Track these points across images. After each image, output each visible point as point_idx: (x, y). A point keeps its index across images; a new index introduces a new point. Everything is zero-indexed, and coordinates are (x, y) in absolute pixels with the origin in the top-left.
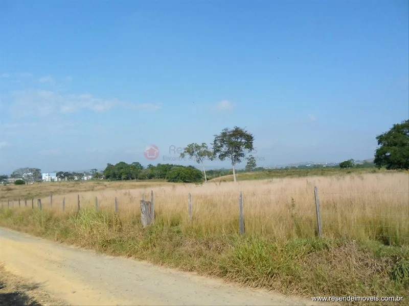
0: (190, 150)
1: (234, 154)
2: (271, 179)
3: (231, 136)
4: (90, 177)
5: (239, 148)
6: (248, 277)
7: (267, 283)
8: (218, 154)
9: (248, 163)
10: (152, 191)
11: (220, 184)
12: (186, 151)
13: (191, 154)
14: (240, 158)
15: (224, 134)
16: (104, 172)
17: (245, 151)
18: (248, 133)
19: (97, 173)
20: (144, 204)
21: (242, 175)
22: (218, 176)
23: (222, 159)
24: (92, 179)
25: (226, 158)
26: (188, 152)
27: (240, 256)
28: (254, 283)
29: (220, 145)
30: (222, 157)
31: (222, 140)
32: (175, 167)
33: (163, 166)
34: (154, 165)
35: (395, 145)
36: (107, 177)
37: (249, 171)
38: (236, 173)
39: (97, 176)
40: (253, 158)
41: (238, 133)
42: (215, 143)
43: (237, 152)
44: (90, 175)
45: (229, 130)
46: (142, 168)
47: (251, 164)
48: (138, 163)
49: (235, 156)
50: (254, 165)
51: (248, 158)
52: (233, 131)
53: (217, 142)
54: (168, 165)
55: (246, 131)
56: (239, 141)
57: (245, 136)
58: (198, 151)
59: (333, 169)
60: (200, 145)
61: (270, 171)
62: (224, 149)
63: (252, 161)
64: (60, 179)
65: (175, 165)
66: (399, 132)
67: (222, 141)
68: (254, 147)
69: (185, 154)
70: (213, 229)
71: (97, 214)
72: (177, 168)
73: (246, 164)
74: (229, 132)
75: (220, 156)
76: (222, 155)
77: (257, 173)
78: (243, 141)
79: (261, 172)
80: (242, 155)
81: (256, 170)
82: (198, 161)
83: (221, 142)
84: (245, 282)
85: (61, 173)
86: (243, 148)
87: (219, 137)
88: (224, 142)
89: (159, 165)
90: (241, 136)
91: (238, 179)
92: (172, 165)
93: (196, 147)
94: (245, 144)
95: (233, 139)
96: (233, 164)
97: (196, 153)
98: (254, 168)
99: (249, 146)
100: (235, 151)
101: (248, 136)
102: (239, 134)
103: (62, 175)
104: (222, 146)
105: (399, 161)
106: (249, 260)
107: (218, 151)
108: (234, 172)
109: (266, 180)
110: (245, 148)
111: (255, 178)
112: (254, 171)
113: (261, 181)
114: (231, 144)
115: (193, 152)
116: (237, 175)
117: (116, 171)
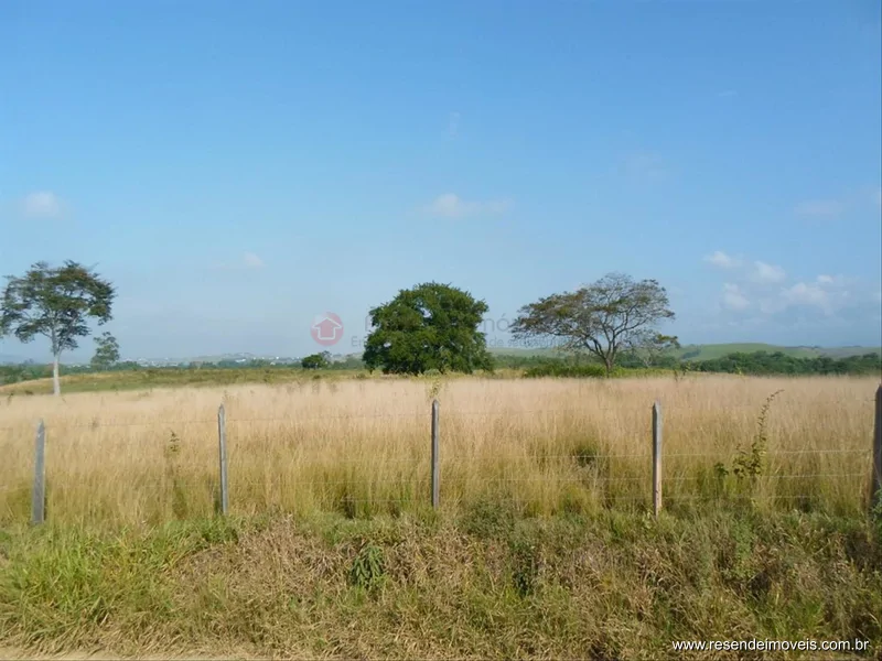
1: (61, 326)
2: (149, 391)
3: (54, 282)
5: (74, 314)
6: (40, 631)
8: (15, 325)
9: (99, 351)
14: (76, 338)
15: (35, 277)
17: (90, 321)
18: (101, 279)
21: (78, 379)
22: (15, 381)
23: (24, 338)
25: (38, 336)
27: (21, 581)
28: (53, 645)
29: (20, 302)
30: (26, 332)
31: (29, 289)
35: (400, 328)
37: (99, 370)
38: (60, 375)
40: (112, 339)
41: (74, 276)
42: (7, 297)
43: (69, 322)
45: (50, 268)
47: (107, 356)
49: (63, 331)
50: (114, 355)
51: (98, 339)
52: (62, 272)
53: (15, 295)
55: (96, 275)
56: (76, 295)
57: (91, 284)
59: (289, 369)
61: (152, 371)
62: (34, 312)
63: (109, 347)
66: (408, 305)
67: (29, 293)
68: (112, 313)
73: (94, 353)
74: (50, 273)
75: (18, 330)
76: (27, 328)
77: (121, 374)
78: (87, 296)
79: (130, 374)
80: (82, 331)
81: (119, 367)
83: (24, 295)
84: (31, 644)
86: (84, 314)
87: (21, 282)
88: (33, 296)
90: (81, 285)
91: (65, 388)
94: (90, 305)
95: (60, 291)
96: (55, 351)
98: (113, 364)
99: (101, 310)
100: (62, 321)
101: (100, 286)
102: (77, 279)
104: (26, 305)
105: (405, 358)
106: (45, 587)
107: (14, 316)
108: (56, 372)
109: (136, 393)
110: (91, 314)
111: (114, 388)
112: (110, 369)
113: (123, 394)
114: (52, 301)
116: (67, 378)
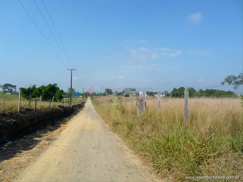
0: (229, 80)
4: (164, 95)
12: (226, 80)
13: (229, 83)
16: (171, 93)
19: (168, 93)
24: (165, 97)
26: (227, 81)
32: (217, 92)
33: (210, 90)
34: (203, 90)
36: (173, 96)
39: (167, 95)
44: (164, 94)
46: (195, 91)
48: (193, 88)
54: (212, 90)
58: (235, 81)
60: (237, 76)
64: (148, 96)
65: (218, 90)
69: (225, 82)
72: (219, 92)
82: (235, 88)
85: (149, 92)
89: (207, 90)
92: (216, 90)
93: (234, 78)
97: (233, 82)
103: (149, 94)
115: (231, 81)
117: (178, 93)
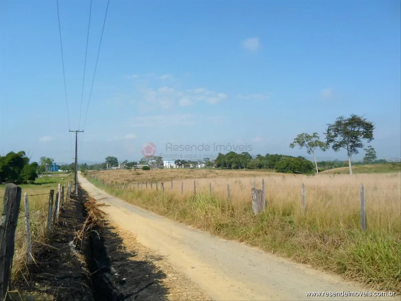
0: (300, 140)
1: (351, 144)
2: (396, 173)
3: (347, 124)
4: (203, 165)
5: (356, 138)
6: (372, 278)
7: (394, 287)
8: (332, 144)
9: (366, 155)
10: (263, 180)
11: (334, 176)
12: (296, 141)
13: (301, 145)
14: (358, 149)
15: (339, 123)
16: (216, 161)
17: (364, 141)
18: (367, 121)
19: (209, 162)
20: (256, 192)
21: (359, 167)
22: (331, 168)
23: (336, 150)
24: (205, 168)
25: (341, 148)
26: (298, 142)
28: (378, 286)
29: (333, 134)
30: (336, 147)
31: (336, 129)
32: (284, 158)
33: (272, 156)
34: (262, 155)
36: (219, 166)
37: (367, 163)
38: (352, 165)
39: (209, 164)
40: (373, 149)
41: (355, 121)
42: (328, 133)
43: (354, 142)
44: (203, 163)
45: (344, 119)
46: (251, 157)
47: (370, 157)
48: (247, 153)
49: (352, 146)
50: (374, 157)
51: (366, 149)
52: (350, 120)
53: (331, 132)
54: (276, 155)
55: (365, 120)
56: (356, 130)
57: (363, 124)
58: (309, 142)
60: (311, 134)
61: (394, 164)
62: (339, 138)
63: (371, 153)
64: (178, 166)
65: (284, 156)
67: (337, 130)
68: (374, 137)
69: (294, 144)
70: (328, 222)
71: (212, 199)
72: (286, 158)
73: (364, 156)
74: (344, 121)
75: (333, 147)
76: (336, 145)
77: (378, 165)
78: (361, 130)
79: (382, 165)
80: (360, 146)
81: (377, 162)
82: (309, 152)
83: (335, 131)
84: (368, 283)
85: (179, 161)
86: (361, 138)
87: (333, 126)
88: (338, 132)
89: (268, 155)
90: (359, 125)
91: (355, 171)
92: (281, 156)
93: (307, 137)
94: (363, 134)
95: (349, 128)
96: (349, 155)
97: (306, 143)
98: (373, 161)
99: (369, 135)
100: (351, 141)
101: (367, 124)
102: (356, 122)
103: (180, 163)
104: (336, 136)
106: (373, 259)
107: (331, 141)
108: (350, 164)
109: (389, 174)
110: (364, 137)
111: (376, 172)
112: (372, 162)
113: (384, 175)
114: (347, 133)
115: (304, 142)
116: (354, 167)
117: (227, 161)
